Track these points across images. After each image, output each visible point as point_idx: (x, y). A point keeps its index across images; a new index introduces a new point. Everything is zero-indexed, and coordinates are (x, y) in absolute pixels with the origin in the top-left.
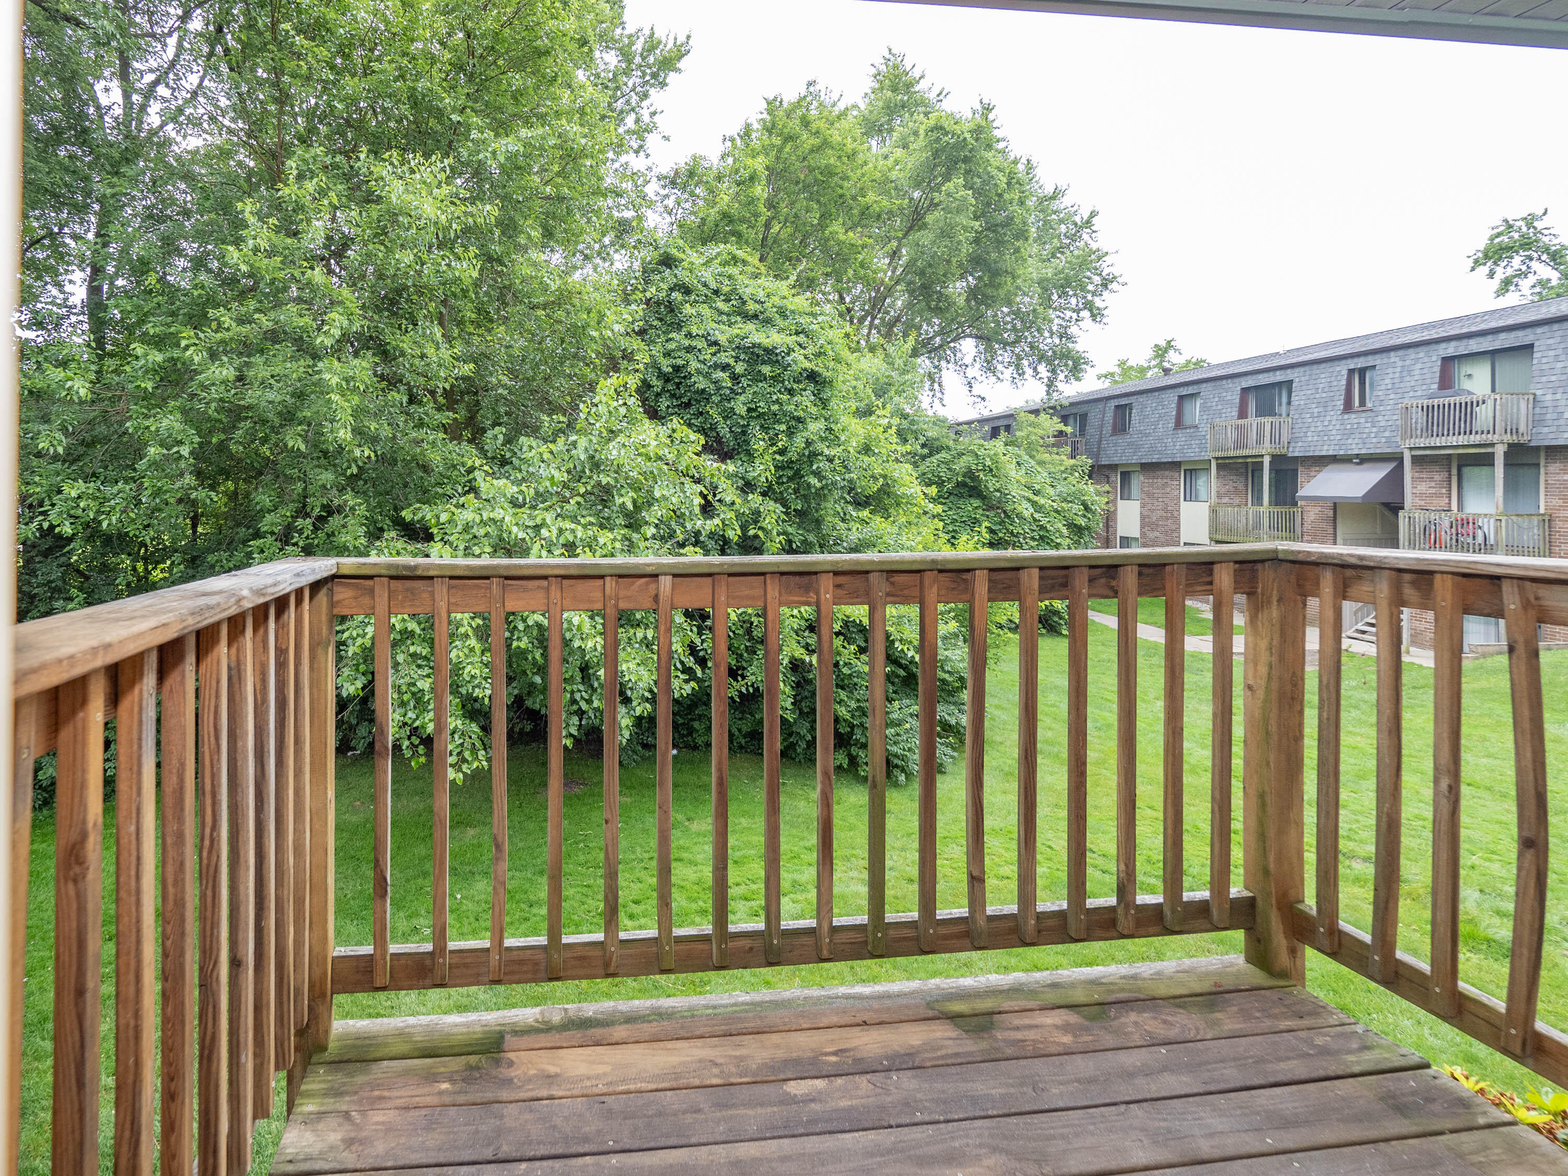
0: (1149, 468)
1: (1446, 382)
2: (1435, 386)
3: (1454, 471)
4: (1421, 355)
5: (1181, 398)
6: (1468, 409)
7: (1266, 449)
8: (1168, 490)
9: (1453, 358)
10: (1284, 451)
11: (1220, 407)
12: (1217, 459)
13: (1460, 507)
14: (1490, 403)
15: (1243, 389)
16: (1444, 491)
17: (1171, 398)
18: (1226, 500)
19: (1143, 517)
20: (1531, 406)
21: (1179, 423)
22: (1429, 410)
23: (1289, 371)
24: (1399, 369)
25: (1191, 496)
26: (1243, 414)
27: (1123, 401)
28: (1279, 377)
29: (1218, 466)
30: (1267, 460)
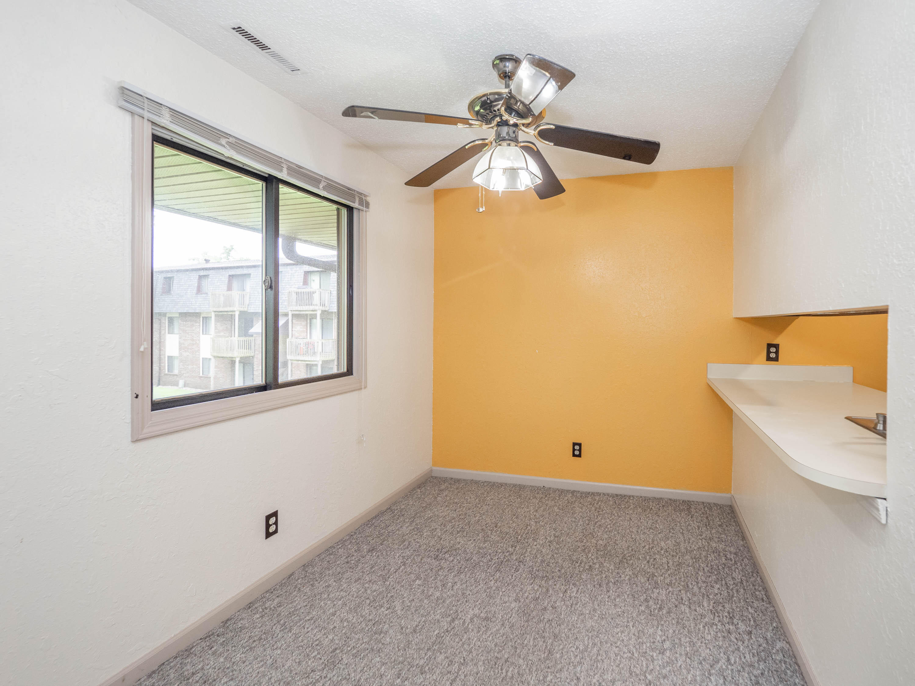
0: (184, 315)
1: (305, 282)
2: (302, 284)
3: (309, 321)
4: (298, 269)
5: (200, 277)
6: (311, 294)
7: (237, 309)
8: (194, 328)
9: (308, 272)
10: (246, 309)
11: (219, 284)
12: (215, 312)
13: (310, 338)
14: (318, 293)
15: (230, 276)
16: (305, 329)
17: (195, 277)
18: (222, 334)
19: (180, 344)
20: (329, 295)
21: (199, 290)
22: (297, 293)
23: (249, 269)
24: (290, 274)
25: (205, 331)
26: (229, 288)
27: (169, 275)
28: (245, 271)
29: (216, 315)
30: (237, 314)
